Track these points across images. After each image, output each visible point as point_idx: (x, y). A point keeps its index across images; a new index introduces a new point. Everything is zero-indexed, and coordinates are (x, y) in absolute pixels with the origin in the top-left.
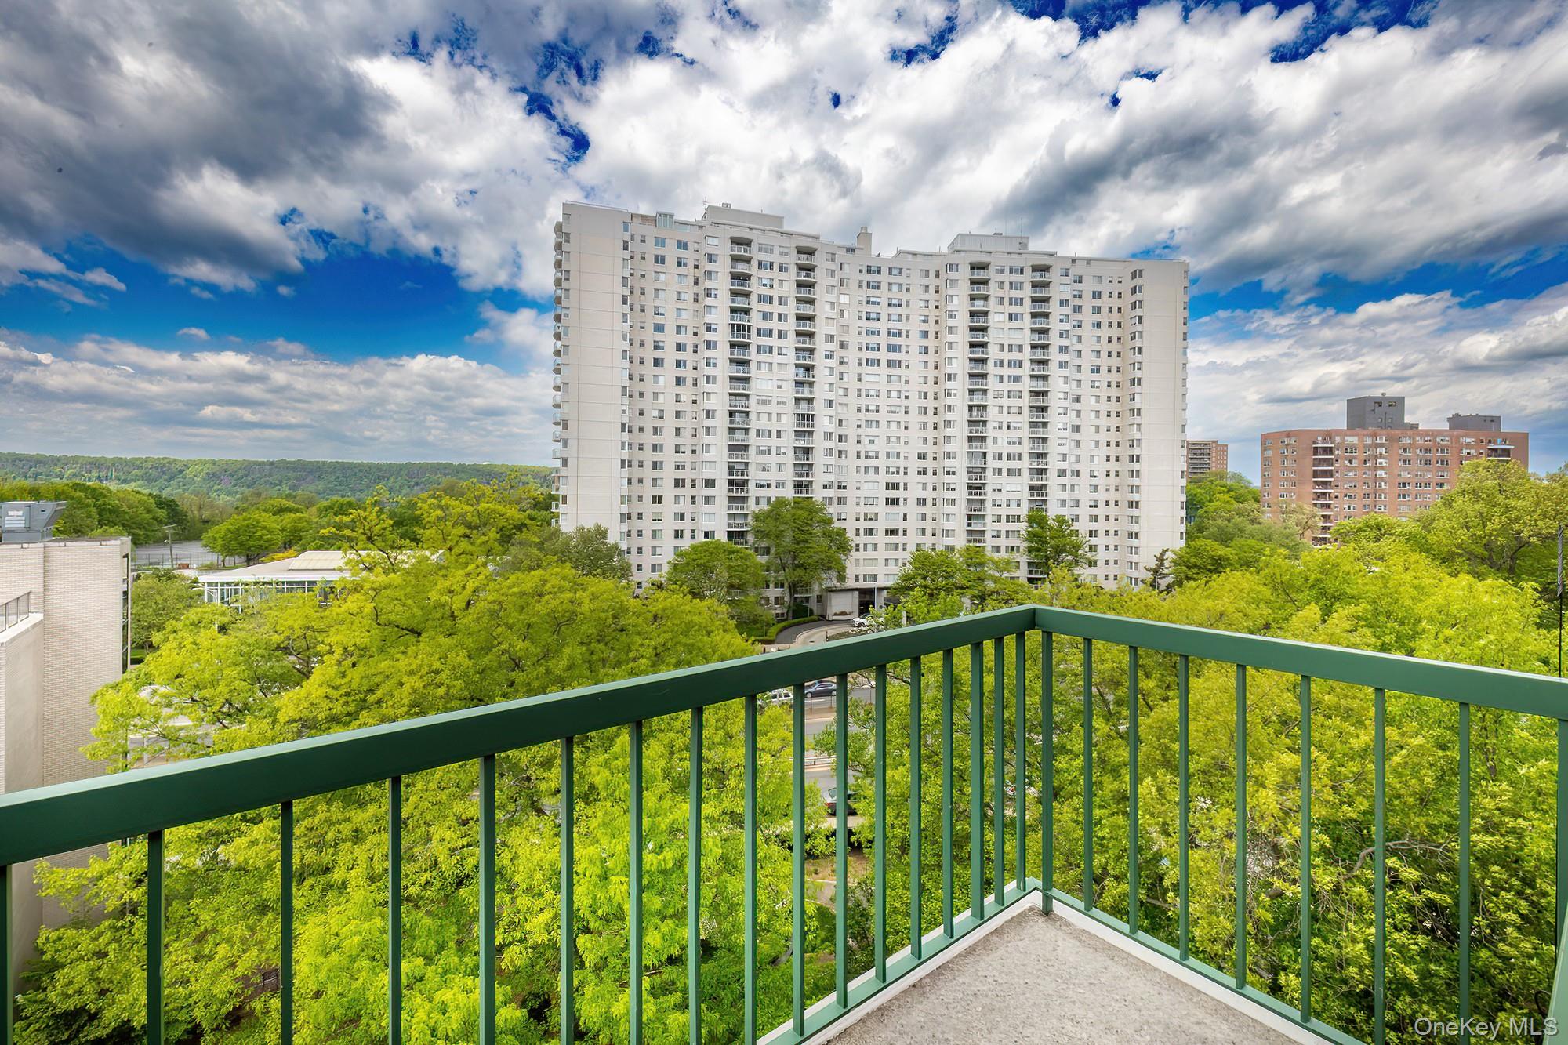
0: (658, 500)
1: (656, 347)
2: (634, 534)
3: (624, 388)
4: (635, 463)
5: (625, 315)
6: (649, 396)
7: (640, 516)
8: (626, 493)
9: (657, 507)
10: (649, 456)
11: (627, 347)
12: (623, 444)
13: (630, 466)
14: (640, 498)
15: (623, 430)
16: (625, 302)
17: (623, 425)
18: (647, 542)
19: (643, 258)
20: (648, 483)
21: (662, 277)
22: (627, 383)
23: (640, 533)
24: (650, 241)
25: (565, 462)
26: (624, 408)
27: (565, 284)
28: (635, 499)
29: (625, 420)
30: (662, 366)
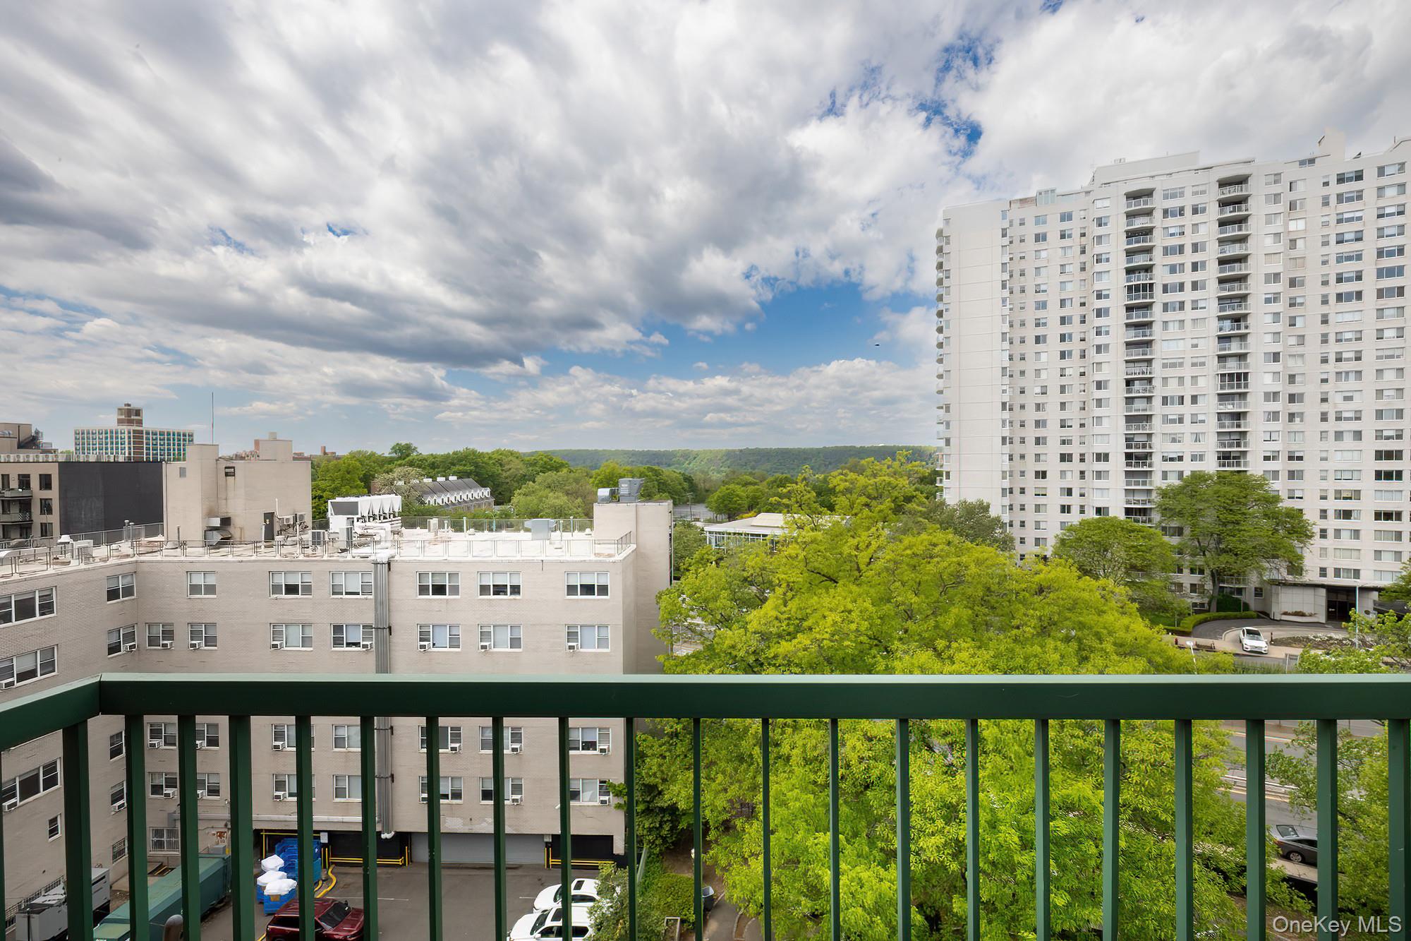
0: (1042, 475)
1: (1038, 325)
2: (1016, 508)
3: (1004, 369)
4: (1016, 440)
5: (1004, 300)
6: (1030, 374)
7: (1023, 491)
8: (1007, 468)
9: (1041, 482)
10: (1031, 433)
11: (1006, 328)
12: (1004, 422)
13: (1011, 443)
14: (1023, 473)
15: (1004, 407)
16: (1004, 287)
17: (1004, 404)
18: (1030, 516)
19: (1022, 241)
20: (1030, 458)
21: (1044, 254)
22: (1007, 363)
23: (1023, 508)
24: (1030, 222)
25: (948, 442)
26: (1004, 388)
27: (946, 283)
28: (1017, 474)
29: (1006, 399)
30: (1045, 342)
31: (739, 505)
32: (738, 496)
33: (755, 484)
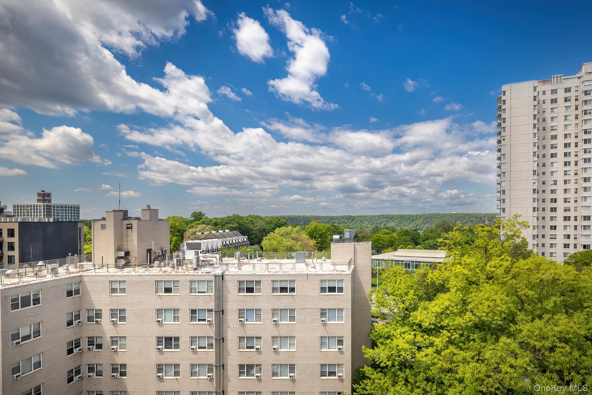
0: (554, 228)
1: (552, 148)
2: (540, 245)
3: (534, 171)
4: (540, 209)
5: (535, 134)
6: (548, 174)
7: (543, 236)
8: (536, 224)
9: (553, 232)
10: (549, 205)
11: (536, 149)
12: (534, 199)
13: (538, 211)
14: (543, 227)
15: (534, 192)
16: (534, 127)
17: (534, 190)
18: (548, 250)
19: (544, 103)
20: (548, 219)
21: (555, 110)
22: (536, 168)
23: (543, 245)
24: (548, 93)
25: (504, 210)
26: (534, 181)
27: (503, 125)
28: (540, 227)
29: (535, 187)
30: (556, 157)
31: (383, 245)
32: (382, 240)
33: (391, 233)
